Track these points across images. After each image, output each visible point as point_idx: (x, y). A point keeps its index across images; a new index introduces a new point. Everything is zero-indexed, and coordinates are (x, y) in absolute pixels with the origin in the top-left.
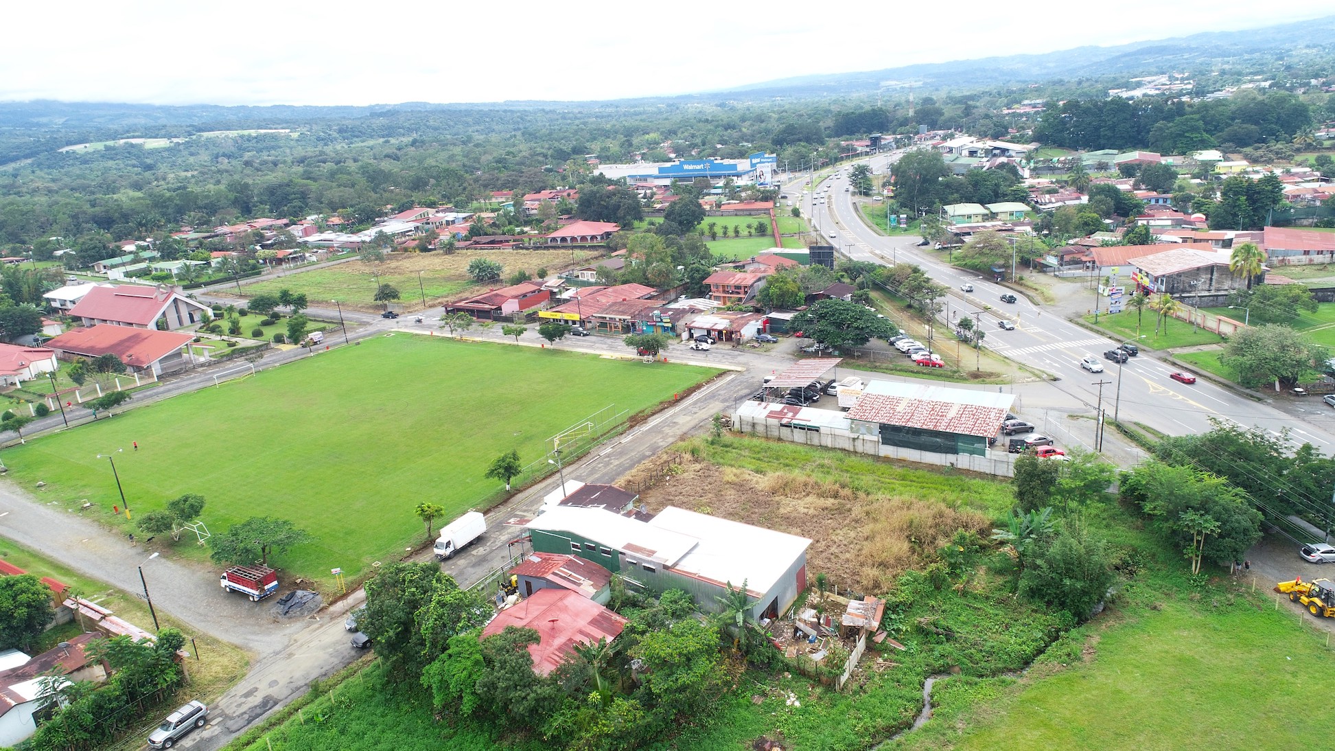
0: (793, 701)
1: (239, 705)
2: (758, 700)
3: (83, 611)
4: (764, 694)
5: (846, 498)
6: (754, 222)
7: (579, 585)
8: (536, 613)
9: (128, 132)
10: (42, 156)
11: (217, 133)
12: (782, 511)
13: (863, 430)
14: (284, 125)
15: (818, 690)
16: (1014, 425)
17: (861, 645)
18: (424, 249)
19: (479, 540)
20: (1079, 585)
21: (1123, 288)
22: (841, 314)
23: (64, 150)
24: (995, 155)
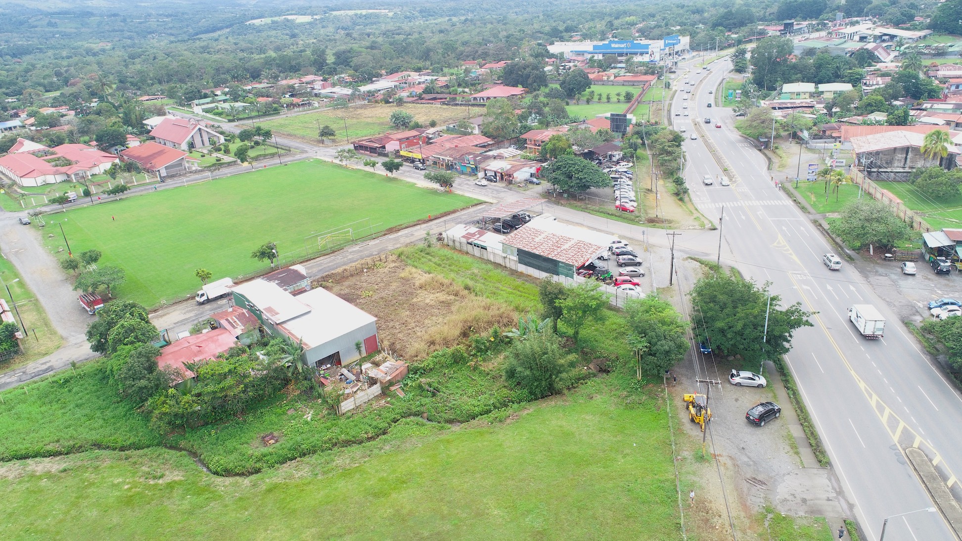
0: (308, 416)
1: (35, 368)
2: (291, 412)
6: (623, 90)
7: (235, 328)
9: (288, 10)
10: (235, 27)
11: (342, 12)
13: (509, 252)
14: (386, 7)
15: (326, 412)
16: (624, 259)
18: (387, 102)
21: (844, 161)
22: (570, 167)
23: (248, 23)
24: (884, 41)
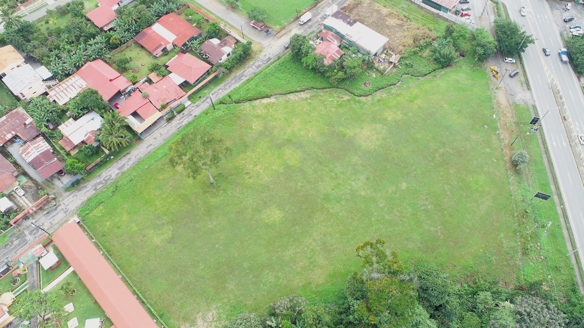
0: (374, 76)
1: (264, 58)
2: (367, 74)
3: (226, 30)
4: (369, 73)
5: (405, 21)
7: (334, 41)
8: (324, 48)
12: (387, 23)
15: (380, 74)
17: (392, 66)
19: (310, 20)
20: (444, 60)
